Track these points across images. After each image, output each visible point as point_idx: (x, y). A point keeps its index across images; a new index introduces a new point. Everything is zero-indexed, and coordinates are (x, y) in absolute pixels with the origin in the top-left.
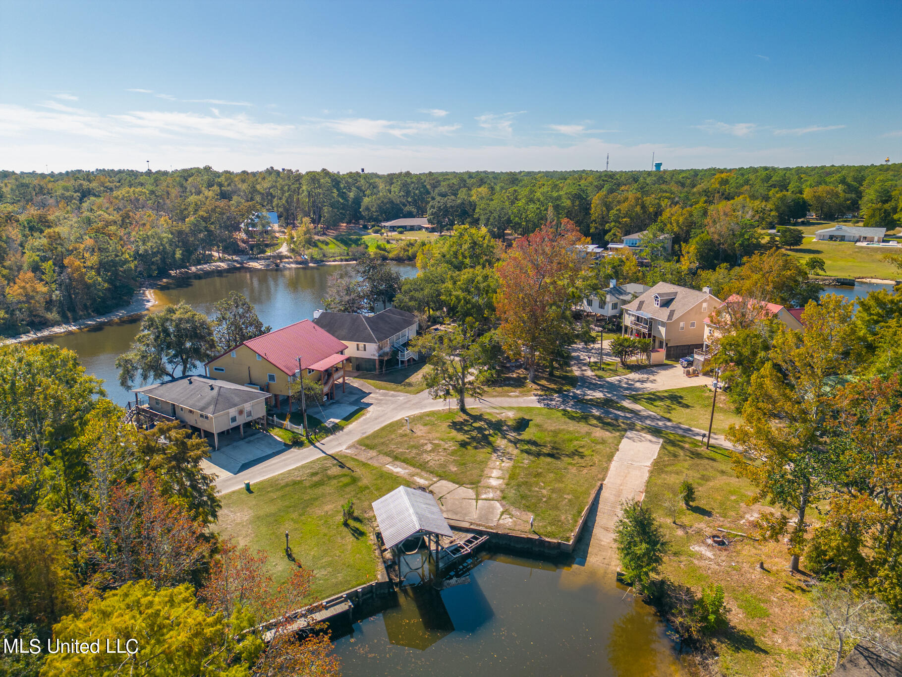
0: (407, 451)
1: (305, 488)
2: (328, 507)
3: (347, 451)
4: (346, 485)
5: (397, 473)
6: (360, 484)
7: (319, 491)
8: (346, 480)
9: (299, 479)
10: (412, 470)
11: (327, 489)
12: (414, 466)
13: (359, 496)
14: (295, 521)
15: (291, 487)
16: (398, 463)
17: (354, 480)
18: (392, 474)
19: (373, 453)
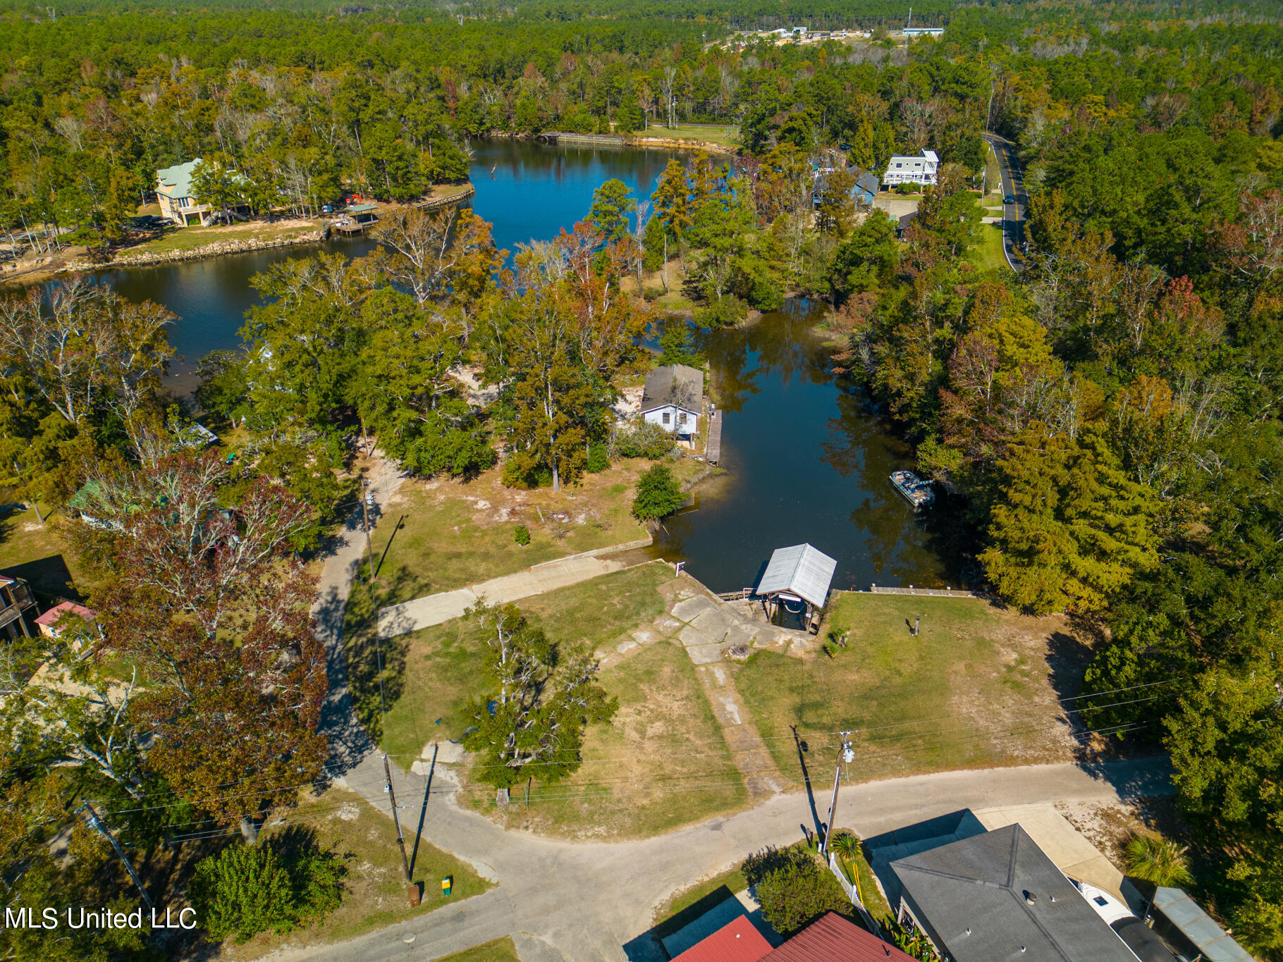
0: (691, 737)
1: (870, 724)
2: (853, 677)
3: (775, 787)
4: (816, 706)
5: (735, 702)
6: (797, 700)
7: (854, 712)
8: (810, 717)
9: (873, 748)
10: (715, 698)
11: (840, 709)
12: (707, 702)
13: (809, 682)
14: (899, 673)
15: (887, 733)
16: (721, 720)
17: (799, 710)
18: (747, 702)
19: (740, 760)
